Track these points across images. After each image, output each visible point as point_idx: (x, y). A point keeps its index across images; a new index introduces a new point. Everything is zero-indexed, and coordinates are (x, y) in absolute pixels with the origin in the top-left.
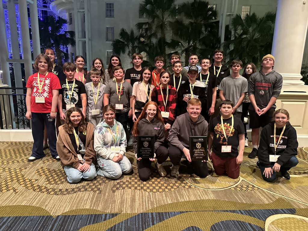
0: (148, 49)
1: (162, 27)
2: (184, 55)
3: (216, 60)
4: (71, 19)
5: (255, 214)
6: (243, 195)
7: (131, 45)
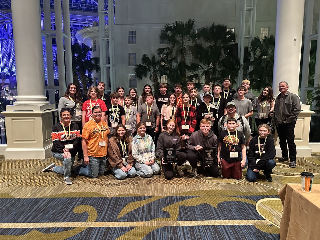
0: (168, 73)
1: (182, 51)
2: (204, 76)
3: (224, 86)
4: (95, 46)
5: (251, 198)
6: (245, 188)
7: (152, 69)
